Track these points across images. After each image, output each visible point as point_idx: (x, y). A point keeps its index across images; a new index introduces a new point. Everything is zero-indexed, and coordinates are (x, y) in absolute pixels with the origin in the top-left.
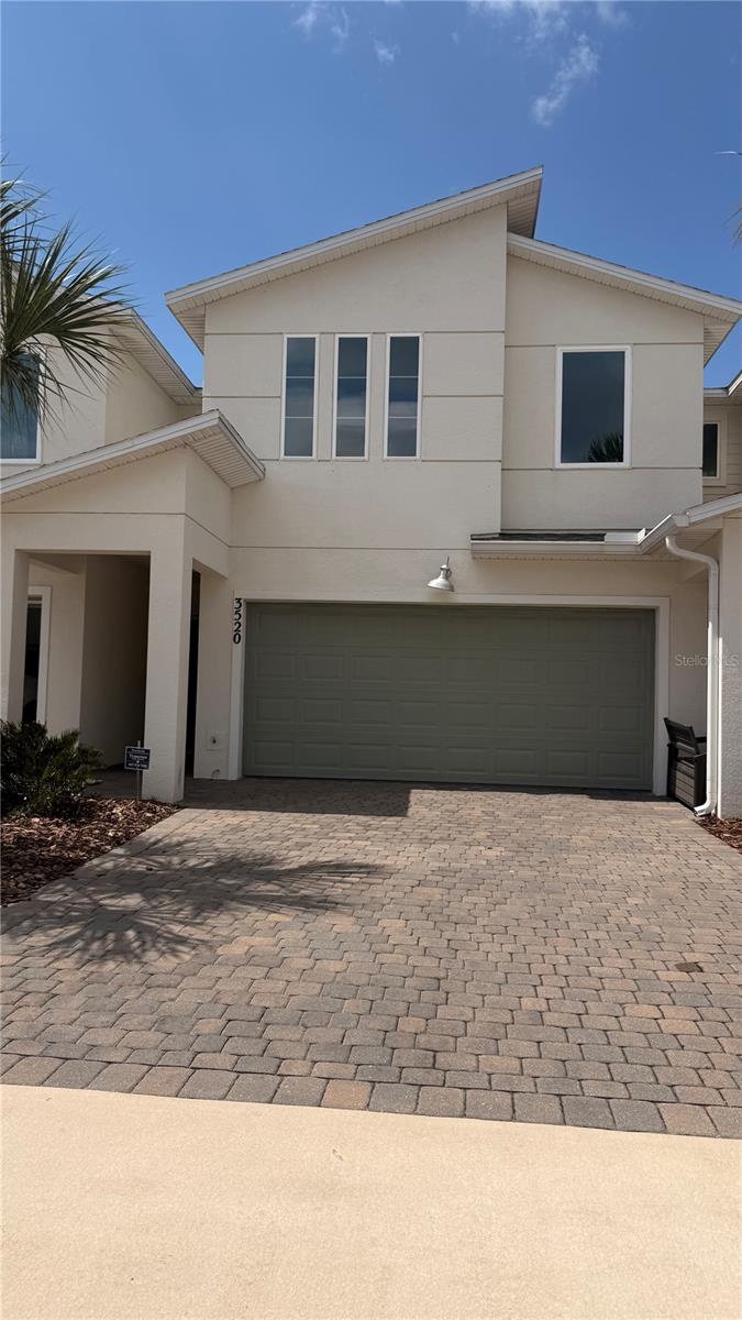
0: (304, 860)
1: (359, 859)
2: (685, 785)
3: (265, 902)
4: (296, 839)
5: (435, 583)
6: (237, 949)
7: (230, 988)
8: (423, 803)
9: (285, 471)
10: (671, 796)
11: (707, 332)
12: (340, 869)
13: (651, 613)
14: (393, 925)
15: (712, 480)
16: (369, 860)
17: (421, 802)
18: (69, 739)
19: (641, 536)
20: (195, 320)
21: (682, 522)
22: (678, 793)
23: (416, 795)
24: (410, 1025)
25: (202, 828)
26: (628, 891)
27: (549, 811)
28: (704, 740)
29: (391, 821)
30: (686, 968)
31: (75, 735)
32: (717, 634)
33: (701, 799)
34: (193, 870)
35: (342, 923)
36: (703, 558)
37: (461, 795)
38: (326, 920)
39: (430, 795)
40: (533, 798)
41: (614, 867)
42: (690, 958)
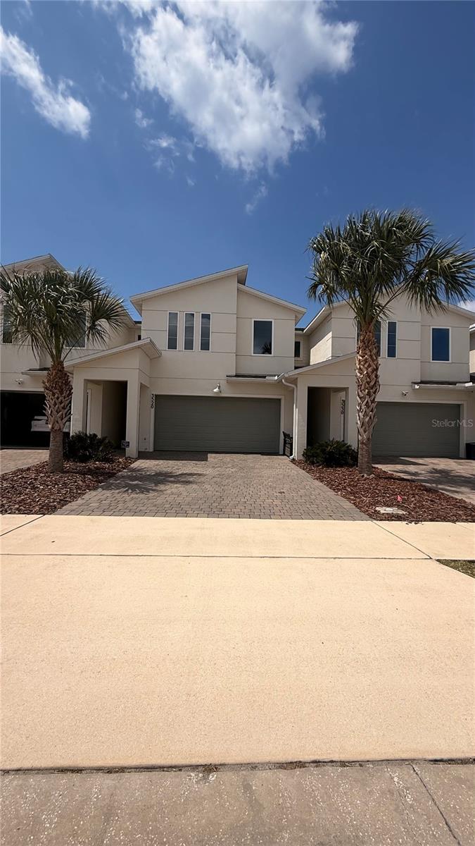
0: (180, 473)
1: (195, 472)
2: (288, 450)
3: (172, 482)
4: (176, 467)
5: (215, 390)
6: (169, 492)
7: (170, 499)
8: (212, 457)
9: (168, 354)
10: (284, 454)
11: (296, 317)
12: (192, 475)
13: (280, 400)
14: (208, 487)
15: (298, 359)
16: (199, 472)
17: (211, 457)
18: (104, 439)
19: (276, 378)
20: (139, 306)
21: (286, 376)
22: (286, 453)
23: (209, 455)
24: (215, 505)
25: (148, 464)
26: (269, 477)
27: (249, 459)
28: (292, 438)
29: (203, 462)
30: (281, 493)
31: (106, 437)
32: (296, 407)
33: (291, 455)
34: (149, 475)
35: (194, 486)
36: (293, 386)
37: (223, 455)
38: (190, 486)
39: (214, 455)
40: (245, 455)
41: (266, 473)
42: (282, 491)
